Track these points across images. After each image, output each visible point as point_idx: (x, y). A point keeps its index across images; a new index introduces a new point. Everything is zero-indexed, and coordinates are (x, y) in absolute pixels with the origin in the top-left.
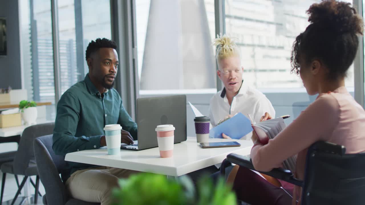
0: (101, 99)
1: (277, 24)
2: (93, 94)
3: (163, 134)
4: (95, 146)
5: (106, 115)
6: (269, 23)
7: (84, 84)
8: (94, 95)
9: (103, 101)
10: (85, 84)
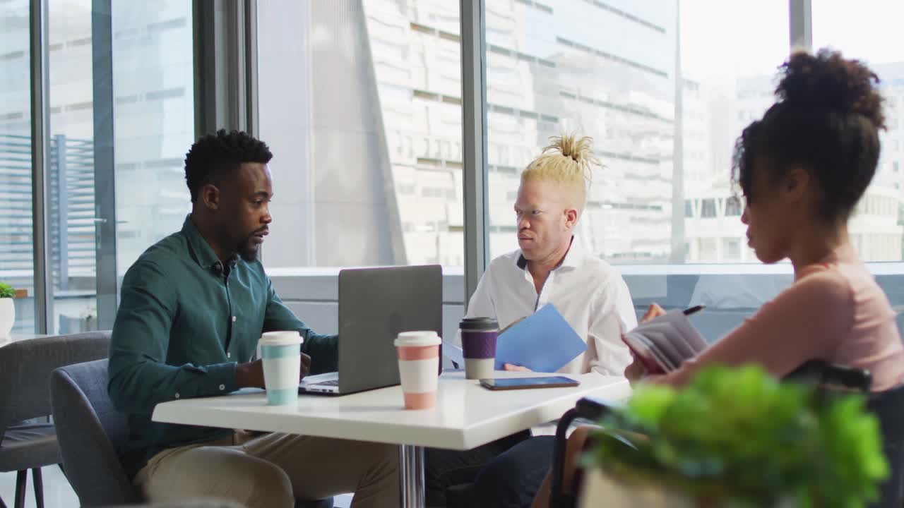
0: (223, 279)
1: (545, 118)
2: (204, 267)
3: (415, 353)
4: (222, 387)
5: (234, 319)
6: (524, 114)
7: (182, 241)
8: (208, 268)
9: (228, 284)
10: (185, 241)
